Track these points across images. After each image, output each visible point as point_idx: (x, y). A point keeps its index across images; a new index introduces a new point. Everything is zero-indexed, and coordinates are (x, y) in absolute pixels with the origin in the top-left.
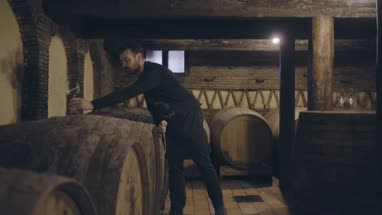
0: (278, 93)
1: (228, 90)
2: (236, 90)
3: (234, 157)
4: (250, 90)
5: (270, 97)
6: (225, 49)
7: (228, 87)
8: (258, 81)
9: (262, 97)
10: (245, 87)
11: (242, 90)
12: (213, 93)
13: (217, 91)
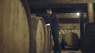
0: (80, 30)
1: (67, 29)
2: (68, 29)
3: (68, 43)
4: (72, 29)
5: (77, 31)
6: (65, 18)
7: (66, 28)
8: (74, 27)
9: (75, 31)
10: (71, 28)
11: (70, 29)
12: (63, 30)
13: (64, 29)
